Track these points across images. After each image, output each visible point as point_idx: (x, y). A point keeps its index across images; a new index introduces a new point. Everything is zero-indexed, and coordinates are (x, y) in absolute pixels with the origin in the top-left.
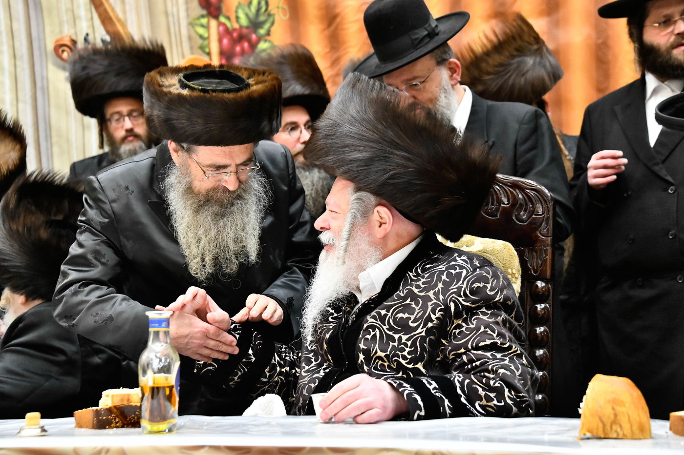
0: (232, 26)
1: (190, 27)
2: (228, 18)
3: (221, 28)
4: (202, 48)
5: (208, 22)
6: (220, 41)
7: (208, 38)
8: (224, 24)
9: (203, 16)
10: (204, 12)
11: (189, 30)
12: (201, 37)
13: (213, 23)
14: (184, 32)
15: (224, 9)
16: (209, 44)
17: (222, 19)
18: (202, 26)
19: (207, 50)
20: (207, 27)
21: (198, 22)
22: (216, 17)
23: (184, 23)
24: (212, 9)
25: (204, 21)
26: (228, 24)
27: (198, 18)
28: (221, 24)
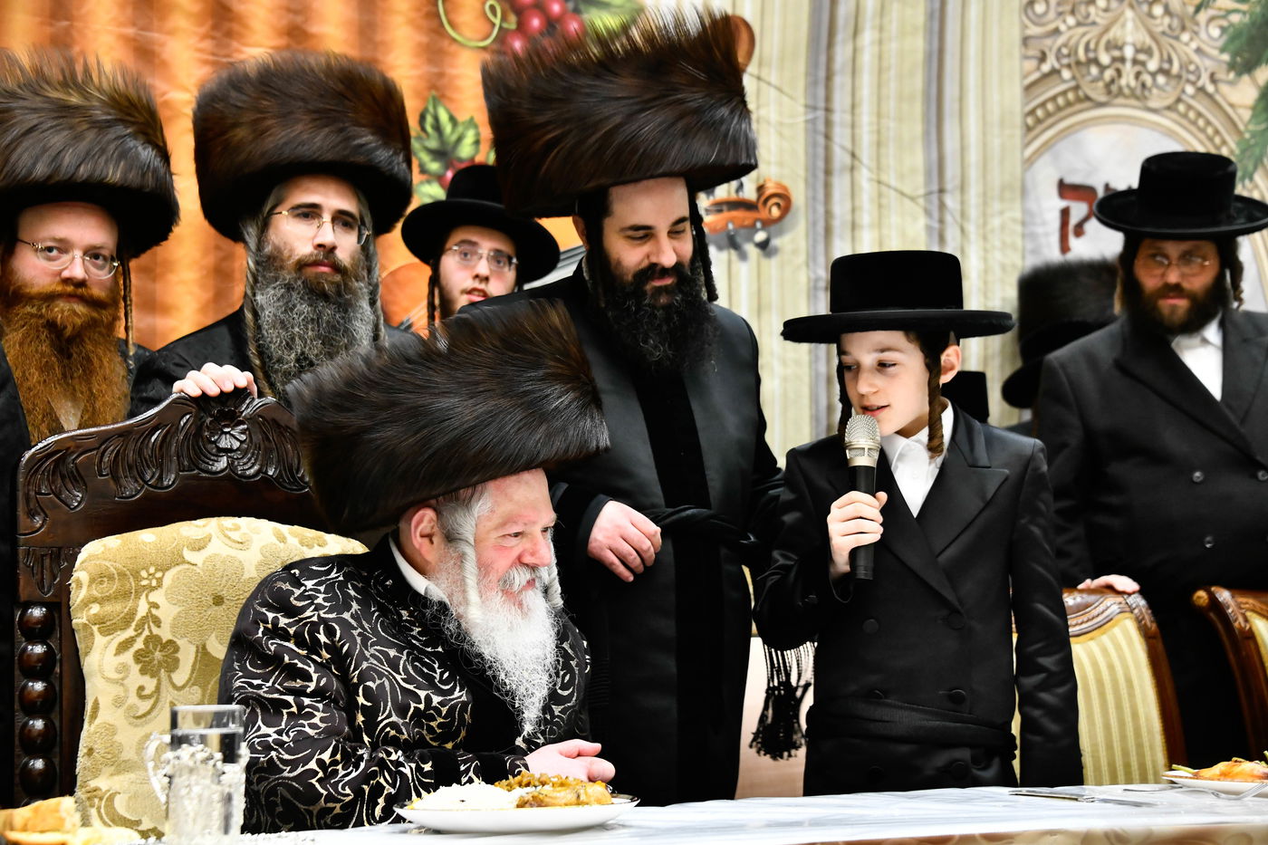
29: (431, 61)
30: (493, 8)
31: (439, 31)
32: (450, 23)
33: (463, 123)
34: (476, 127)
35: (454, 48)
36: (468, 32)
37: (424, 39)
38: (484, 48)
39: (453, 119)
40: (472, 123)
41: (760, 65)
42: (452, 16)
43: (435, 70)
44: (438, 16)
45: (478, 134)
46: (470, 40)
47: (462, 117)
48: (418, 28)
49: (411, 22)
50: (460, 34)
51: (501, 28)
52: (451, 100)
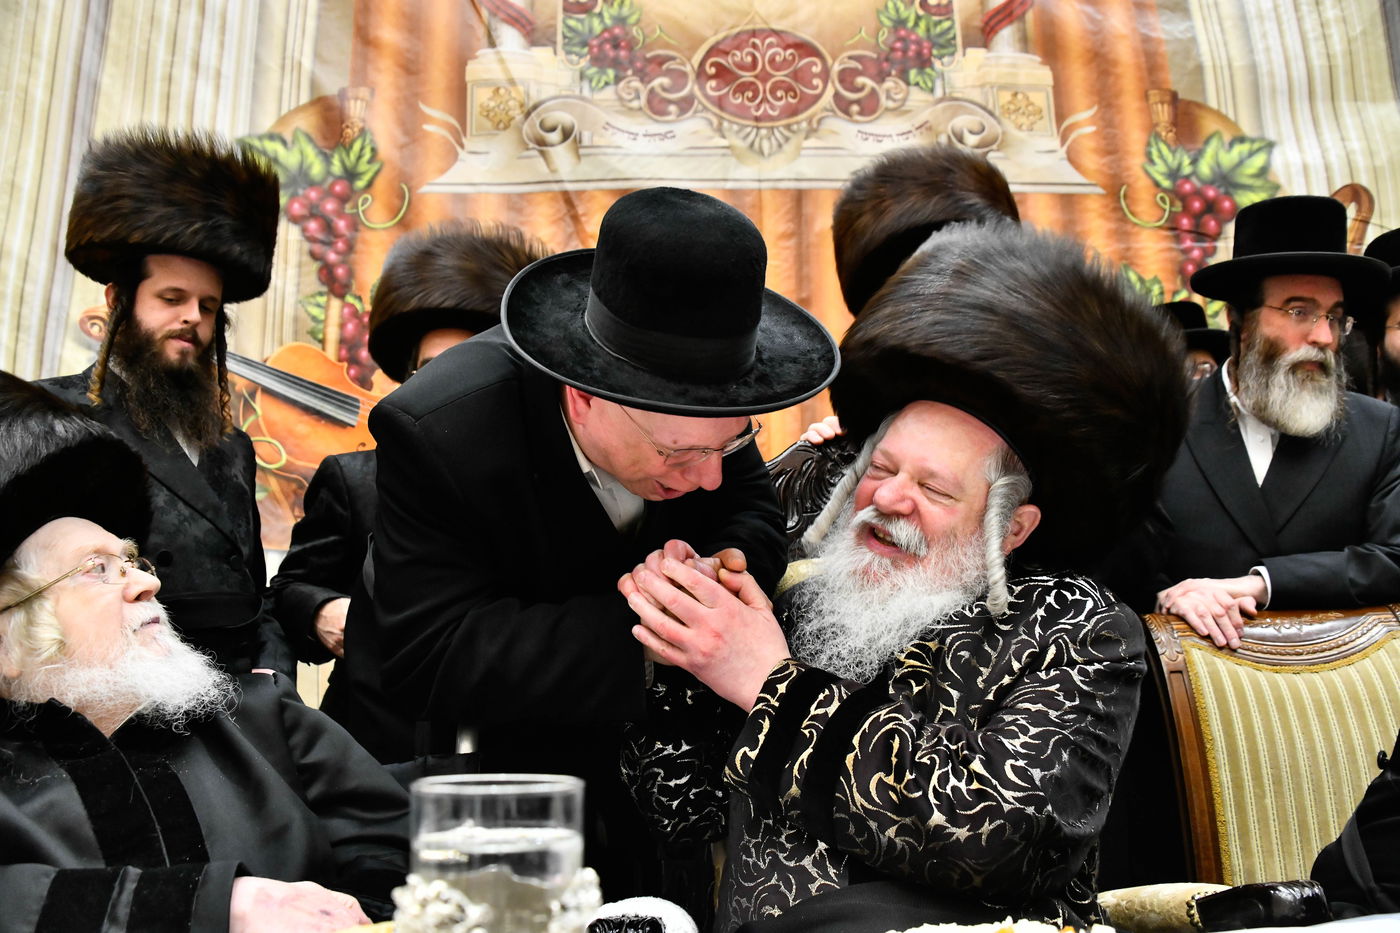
0: (363, 308)
1: (300, 306)
2: (360, 298)
3: (346, 310)
4: (313, 333)
5: (328, 301)
6: (342, 326)
7: (324, 321)
8: (352, 306)
9: (321, 294)
10: (324, 289)
11: (296, 309)
12: (314, 319)
13: (336, 303)
14: (289, 311)
15: (354, 287)
16: (325, 327)
17: (350, 299)
18: (318, 305)
19: (320, 336)
20: (326, 308)
21: (312, 300)
22: (341, 296)
23: (290, 301)
24: (336, 285)
25: (322, 300)
26: (358, 306)
27: (313, 296)
28: (346, 305)
29: (1119, 241)
30: (1162, 199)
31: (1124, 219)
32: (1133, 214)
33: (1149, 281)
34: (1159, 282)
35: (1136, 229)
36: (1146, 218)
37: (1112, 226)
38: (1160, 227)
39: (1141, 280)
40: (1156, 280)
41: (1381, 216)
42: (1133, 208)
43: (1123, 246)
44: (1121, 209)
45: (1161, 288)
46: (1148, 222)
47: (1148, 277)
48: (1108, 219)
49: (1102, 216)
50: (1140, 220)
51: (1170, 212)
52: (1137, 265)
